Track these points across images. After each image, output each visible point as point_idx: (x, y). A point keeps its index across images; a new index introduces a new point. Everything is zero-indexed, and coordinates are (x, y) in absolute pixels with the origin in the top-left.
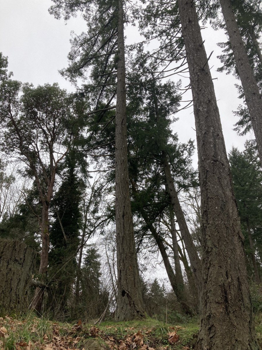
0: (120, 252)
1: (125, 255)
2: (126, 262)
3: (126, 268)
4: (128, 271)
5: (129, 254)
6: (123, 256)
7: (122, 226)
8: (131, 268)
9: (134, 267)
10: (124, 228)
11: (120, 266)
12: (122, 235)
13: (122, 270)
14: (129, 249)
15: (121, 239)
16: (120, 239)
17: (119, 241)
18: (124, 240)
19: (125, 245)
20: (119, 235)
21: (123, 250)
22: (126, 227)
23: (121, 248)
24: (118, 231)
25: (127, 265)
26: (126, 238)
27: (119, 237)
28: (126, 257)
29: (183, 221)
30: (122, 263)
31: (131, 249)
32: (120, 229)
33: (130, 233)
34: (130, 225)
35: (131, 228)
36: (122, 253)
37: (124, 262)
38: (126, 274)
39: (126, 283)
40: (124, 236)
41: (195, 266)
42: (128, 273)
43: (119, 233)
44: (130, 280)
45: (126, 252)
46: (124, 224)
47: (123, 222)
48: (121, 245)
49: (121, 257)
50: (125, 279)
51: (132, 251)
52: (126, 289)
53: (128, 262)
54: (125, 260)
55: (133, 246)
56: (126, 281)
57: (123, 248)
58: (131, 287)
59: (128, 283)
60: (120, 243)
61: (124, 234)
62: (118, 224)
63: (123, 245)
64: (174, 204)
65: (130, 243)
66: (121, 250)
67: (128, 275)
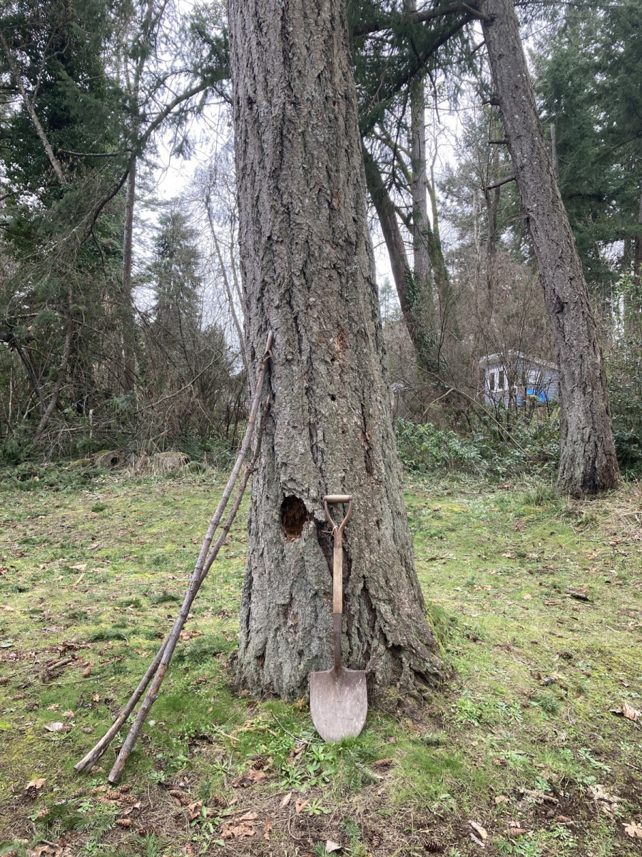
0: (260, 232)
1: (299, 259)
2: (308, 306)
3: (305, 346)
4: (322, 368)
5: (328, 249)
6: (288, 260)
7: (274, 42)
8: (345, 347)
9: (363, 334)
10: (287, 62)
11: (262, 330)
12: (276, 111)
13: (279, 355)
14: (325, 212)
15: (268, 136)
16: (259, 136)
17: (253, 154)
18: (286, 143)
19: (296, 182)
20: (251, 109)
21: (282, 221)
22: (305, 51)
23: (268, 206)
24: (247, 80)
25: (316, 329)
26: (303, 133)
27: (256, 121)
28: (307, 271)
29: (528, 97)
30: (277, 307)
31: (343, 210)
32: (256, 68)
33: (331, 95)
34: (330, 37)
35: (336, 62)
36: (277, 242)
37: (293, 303)
38: (308, 389)
39: (312, 448)
40: (290, 121)
41: (561, 288)
42: (324, 380)
43: (255, 92)
44: (335, 432)
45: (303, 236)
46: (291, 29)
47: (281, 12)
48: (266, 185)
49: (269, 266)
50: (304, 419)
51: (345, 229)
52: (313, 493)
53: (319, 308)
54: (299, 291)
55: (350, 192)
56: (311, 436)
57: (284, 202)
58: (344, 477)
59: (323, 452)
60: (264, 168)
61: (292, 103)
62: (244, 34)
63: (284, 181)
64: (493, 20)
65: (334, 168)
66: (269, 217)
67: (322, 398)
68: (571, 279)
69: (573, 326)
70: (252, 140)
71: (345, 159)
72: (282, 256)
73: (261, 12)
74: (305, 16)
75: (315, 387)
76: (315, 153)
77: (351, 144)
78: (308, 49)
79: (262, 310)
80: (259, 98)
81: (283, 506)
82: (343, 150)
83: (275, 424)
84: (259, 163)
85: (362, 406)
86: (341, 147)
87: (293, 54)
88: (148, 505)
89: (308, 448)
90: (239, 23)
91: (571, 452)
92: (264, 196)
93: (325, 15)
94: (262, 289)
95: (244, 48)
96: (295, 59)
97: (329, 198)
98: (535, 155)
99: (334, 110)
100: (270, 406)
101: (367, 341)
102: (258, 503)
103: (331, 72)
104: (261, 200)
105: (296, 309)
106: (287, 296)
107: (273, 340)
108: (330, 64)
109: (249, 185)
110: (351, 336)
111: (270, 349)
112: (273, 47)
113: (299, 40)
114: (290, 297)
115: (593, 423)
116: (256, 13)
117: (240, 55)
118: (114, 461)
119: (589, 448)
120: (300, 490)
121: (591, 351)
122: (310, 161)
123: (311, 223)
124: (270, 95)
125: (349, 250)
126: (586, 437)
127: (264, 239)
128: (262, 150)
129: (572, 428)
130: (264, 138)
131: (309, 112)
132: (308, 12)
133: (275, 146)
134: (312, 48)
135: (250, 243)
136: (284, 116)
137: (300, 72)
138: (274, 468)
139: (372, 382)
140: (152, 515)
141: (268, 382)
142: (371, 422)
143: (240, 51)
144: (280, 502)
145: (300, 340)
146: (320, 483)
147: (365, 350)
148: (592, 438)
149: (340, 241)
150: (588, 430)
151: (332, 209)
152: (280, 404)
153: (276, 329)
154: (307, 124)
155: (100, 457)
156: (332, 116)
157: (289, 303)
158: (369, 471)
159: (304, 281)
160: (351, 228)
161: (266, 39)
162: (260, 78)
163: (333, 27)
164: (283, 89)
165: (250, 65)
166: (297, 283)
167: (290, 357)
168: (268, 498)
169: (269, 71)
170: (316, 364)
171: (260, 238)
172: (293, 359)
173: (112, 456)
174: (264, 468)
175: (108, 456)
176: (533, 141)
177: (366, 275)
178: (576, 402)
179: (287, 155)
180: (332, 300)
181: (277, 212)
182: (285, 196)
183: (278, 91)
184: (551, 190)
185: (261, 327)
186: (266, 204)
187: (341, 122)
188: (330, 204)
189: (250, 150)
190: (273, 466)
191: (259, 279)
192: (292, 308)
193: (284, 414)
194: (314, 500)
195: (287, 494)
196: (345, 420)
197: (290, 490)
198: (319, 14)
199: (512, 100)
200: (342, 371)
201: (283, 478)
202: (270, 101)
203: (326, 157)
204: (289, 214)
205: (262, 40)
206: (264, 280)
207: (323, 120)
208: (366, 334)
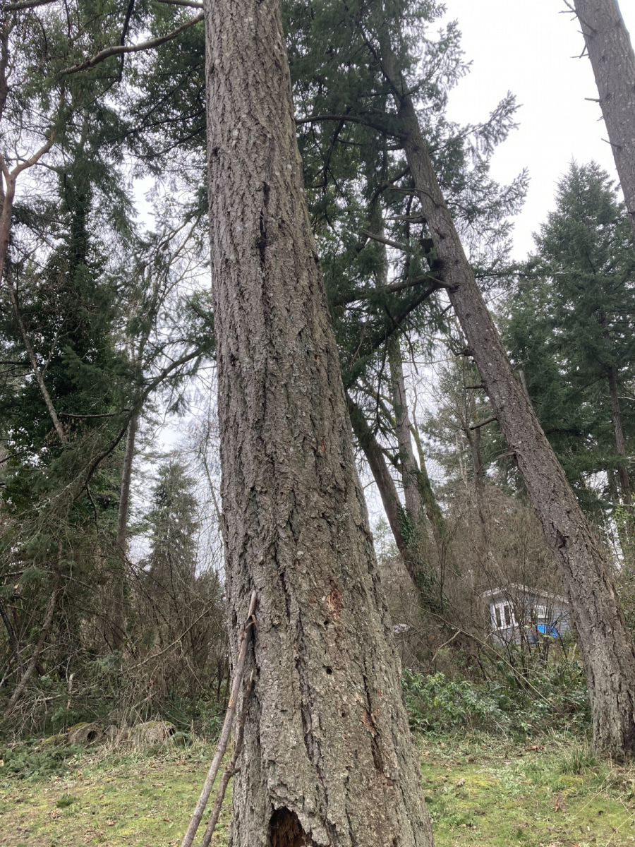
0: (242, 483)
1: (284, 509)
2: (296, 561)
3: (294, 607)
4: (314, 634)
5: (315, 497)
6: (272, 512)
7: (255, 304)
8: (339, 606)
9: (359, 590)
10: (268, 322)
11: (244, 591)
12: (258, 366)
13: (263, 621)
14: (311, 460)
15: (251, 390)
16: (242, 389)
17: (235, 406)
18: (269, 395)
19: (279, 432)
20: (234, 365)
21: (266, 471)
22: (285, 313)
23: (251, 457)
24: (229, 340)
25: (305, 587)
26: (286, 385)
27: (238, 376)
28: (294, 522)
29: (498, 347)
30: (262, 564)
31: (329, 456)
32: (238, 329)
33: (312, 349)
34: (310, 300)
35: (316, 321)
36: (261, 492)
37: (279, 558)
38: (298, 661)
39: (306, 739)
40: (272, 374)
41: (560, 522)
42: (317, 648)
43: (237, 350)
44: (334, 715)
45: (288, 485)
46: (272, 295)
47: (261, 281)
48: (249, 436)
49: (251, 520)
50: (295, 700)
51: (333, 476)
52: (310, 803)
53: (308, 562)
54: (286, 544)
55: (336, 439)
56: (304, 722)
57: (268, 452)
58: (348, 778)
59: (319, 743)
60: (247, 419)
61: (274, 358)
62: (228, 301)
63: (267, 431)
64: (457, 287)
65: (319, 417)
66: (252, 467)
67: (315, 671)
68: (568, 512)
69: (579, 561)
70: (235, 394)
71: (329, 407)
72: (266, 507)
73: (243, 282)
74: (285, 284)
75: (306, 658)
76: (299, 403)
77: (334, 393)
78: (288, 311)
79: (245, 567)
80: (242, 356)
81: (272, 821)
82: (327, 400)
83: (260, 708)
84: (242, 415)
85: (365, 678)
86: (325, 396)
87: (274, 316)
88: (122, 796)
89: (301, 739)
90: (222, 292)
91: (602, 705)
92: (247, 447)
93: (304, 282)
94: (245, 544)
95: (227, 313)
96: (276, 319)
97: (314, 446)
98: (512, 397)
99: (315, 363)
100: (254, 684)
101: (364, 598)
102: (241, 816)
103: (311, 330)
104: (244, 451)
105: (283, 565)
106: (272, 550)
107: (257, 602)
108: (310, 323)
109: (231, 437)
110: (346, 593)
111: (254, 613)
112: (255, 311)
113: (280, 303)
114: (276, 551)
115: (621, 668)
116: (238, 284)
117: (223, 320)
118: (91, 736)
119: (623, 698)
120: (292, 799)
121: (603, 586)
122: (294, 411)
123: (297, 472)
124: (252, 352)
125: (338, 497)
126: (616, 686)
127: (247, 490)
128: (245, 403)
129: (599, 675)
130: (246, 391)
131: (292, 366)
132: (287, 280)
133: (258, 398)
134: (292, 310)
135: (233, 495)
136: (266, 370)
137: (281, 331)
138: (261, 766)
139: (374, 647)
140: (127, 808)
141: (251, 652)
142: (377, 699)
143: (223, 316)
144: (268, 816)
145: (288, 601)
146: (317, 788)
147: (363, 609)
148: (624, 687)
149: (328, 488)
150: (617, 677)
151: (317, 456)
152: (266, 681)
153: (261, 589)
154: (289, 376)
155: (76, 732)
156: (314, 369)
157: (275, 558)
158: (379, 765)
159: (290, 533)
160: (339, 475)
161: (248, 304)
162: (243, 337)
163: (312, 293)
164: (265, 346)
165: (233, 327)
166: (283, 535)
167: (276, 622)
168: (252, 810)
169: (251, 331)
170: (307, 629)
171: (243, 489)
172: (280, 624)
173: (89, 730)
174: (248, 767)
175: (84, 730)
176: (509, 385)
177: (358, 523)
178: (597, 644)
179: (270, 407)
180: (323, 552)
181: (260, 463)
182: (269, 446)
183: (260, 348)
184: (533, 427)
185: (243, 587)
186: (249, 454)
187: (324, 373)
188: (315, 451)
189: (233, 403)
190: (259, 764)
191: (241, 532)
192: (278, 563)
193: (271, 693)
194: (312, 814)
195: (277, 806)
196: (345, 699)
197: (280, 799)
198: (298, 282)
199: (483, 350)
200: (338, 635)
201: (272, 782)
202: (252, 358)
203: (310, 407)
204: (273, 463)
205: (244, 305)
206: (246, 534)
207: (305, 372)
208: (363, 590)
